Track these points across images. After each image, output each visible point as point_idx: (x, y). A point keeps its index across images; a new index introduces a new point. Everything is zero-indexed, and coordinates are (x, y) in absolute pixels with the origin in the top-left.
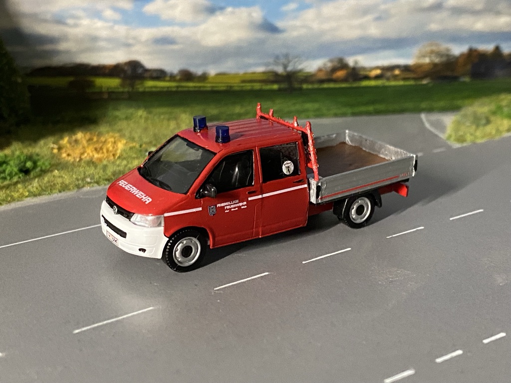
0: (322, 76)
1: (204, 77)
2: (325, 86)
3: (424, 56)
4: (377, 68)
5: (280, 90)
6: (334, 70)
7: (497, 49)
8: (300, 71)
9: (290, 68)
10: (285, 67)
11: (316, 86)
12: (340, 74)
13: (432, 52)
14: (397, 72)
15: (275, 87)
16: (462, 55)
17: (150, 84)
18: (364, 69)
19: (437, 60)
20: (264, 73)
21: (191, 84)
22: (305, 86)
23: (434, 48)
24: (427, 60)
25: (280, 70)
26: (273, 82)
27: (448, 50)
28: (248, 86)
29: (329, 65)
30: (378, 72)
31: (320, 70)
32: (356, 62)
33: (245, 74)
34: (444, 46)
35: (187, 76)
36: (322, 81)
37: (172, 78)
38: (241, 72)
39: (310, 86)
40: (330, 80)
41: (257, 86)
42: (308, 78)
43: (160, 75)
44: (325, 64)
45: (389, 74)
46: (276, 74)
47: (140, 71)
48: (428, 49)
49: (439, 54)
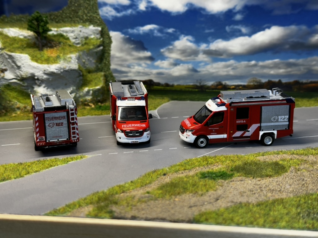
0: (213, 87)
1: (173, 86)
2: (214, 91)
3: (251, 82)
4: (233, 85)
5: (198, 91)
6: (217, 85)
7: (280, 81)
8: (205, 85)
9: (202, 84)
10: (200, 83)
11: (211, 90)
12: (220, 87)
13: (254, 81)
14: (241, 87)
15: (197, 90)
16: (266, 82)
17: (155, 87)
18: (228, 85)
19: (256, 84)
20: (193, 85)
21: (168, 88)
22: (207, 90)
23: (255, 80)
24: (252, 84)
25: (198, 84)
26: (196, 88)
27: (260, 80)
28: (187, 89)
29: (216, 84)
30: (234, 87)
31: (212, 85)
32: (225, 83)
33: (187, 85)
34: (258, 79)
35: (167, 85)
36: (213, 89)
37: (162, 85)
38: (185, 84)
39: (209, 90)
40: (216, 89)
41: (190, 89)
42: (208, 88)
43: (158, 84)
44: (214, 83)
45: (238, 88)
46: (197, 86)
47: (152, 83)
48: (252, 80)
49: (256, 82)
